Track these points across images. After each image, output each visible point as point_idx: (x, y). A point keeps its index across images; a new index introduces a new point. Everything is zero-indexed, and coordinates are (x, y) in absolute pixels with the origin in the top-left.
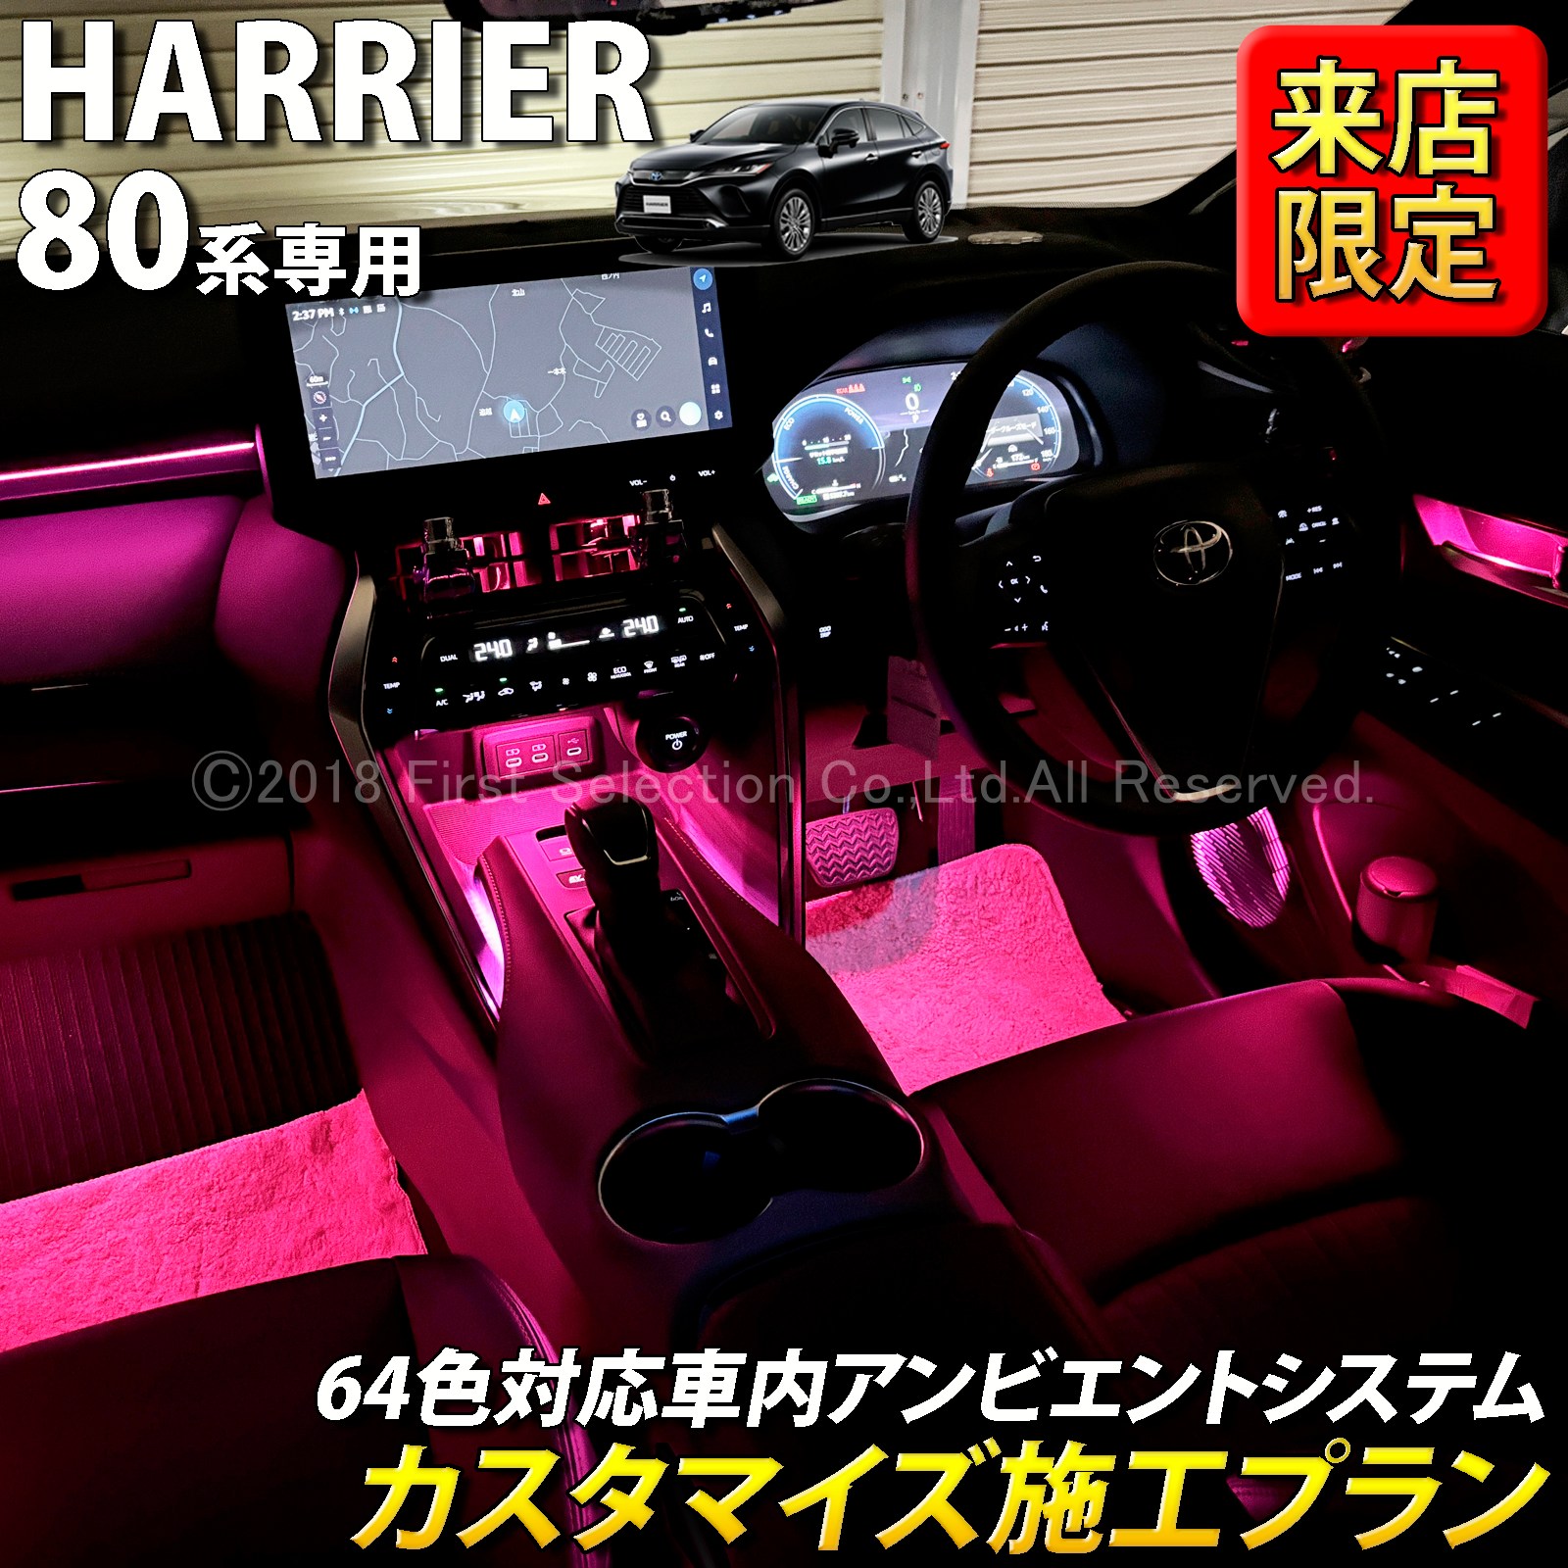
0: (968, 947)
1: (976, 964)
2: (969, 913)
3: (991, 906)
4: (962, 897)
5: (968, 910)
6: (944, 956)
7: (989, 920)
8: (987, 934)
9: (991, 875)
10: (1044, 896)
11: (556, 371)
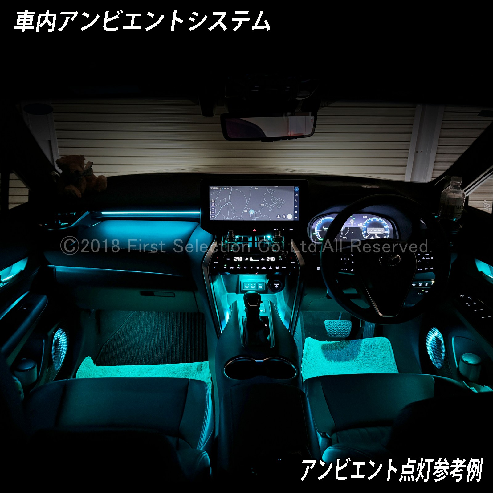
0: (367, 361)
2: (369, 352)
3: (375, 352)
4: (367, 348)
6: (360, 362)
7: (374, 355)
8: (373, 359)
9: (376, 344)
10: (389, 352)
11: (262, 205)
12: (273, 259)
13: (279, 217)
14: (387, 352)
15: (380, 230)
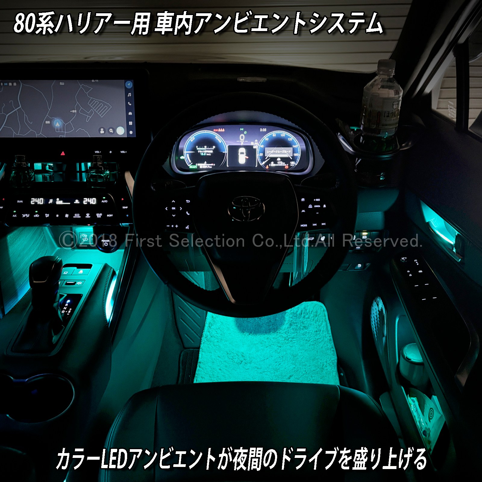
0: (294, 335)
1: (295, 342)
2: (297, 323)
3: (306, 322)
4: (295, 316)
5: (296, 322)
6: (284, 336)
7: (304, 327)
8: (302, 332)
9: (308, 311)
10: (324, 323)
11: (73, 111)
12: (93, 201)
13: (102, 132)
14: (322, 324)
15: (285, 152)
